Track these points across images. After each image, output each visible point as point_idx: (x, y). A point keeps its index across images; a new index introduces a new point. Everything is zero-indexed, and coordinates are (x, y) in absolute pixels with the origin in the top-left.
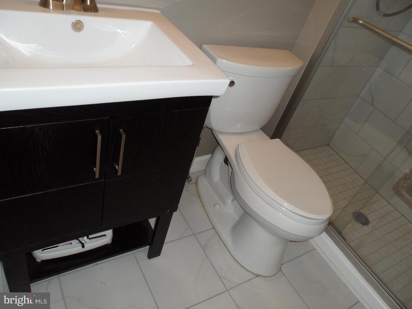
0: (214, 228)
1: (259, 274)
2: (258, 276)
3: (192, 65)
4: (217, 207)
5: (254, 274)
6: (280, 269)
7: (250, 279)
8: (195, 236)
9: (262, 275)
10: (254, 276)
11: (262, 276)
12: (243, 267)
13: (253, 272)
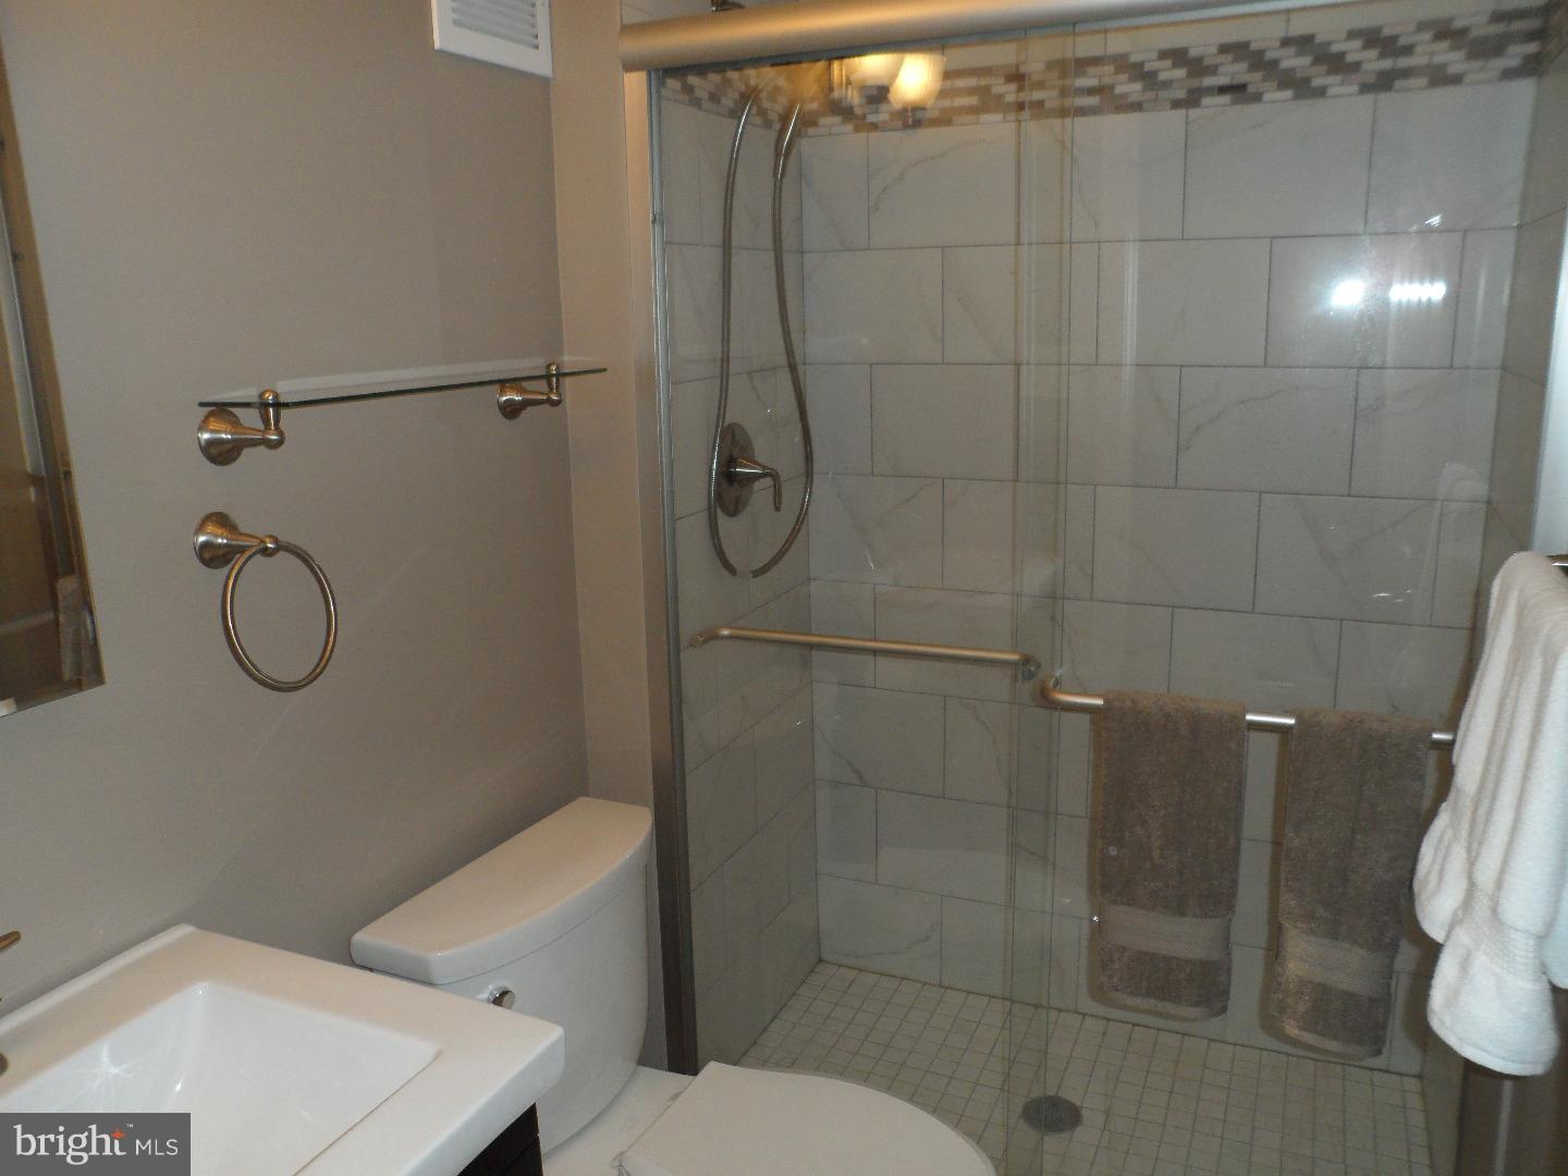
3: (438, 1055)
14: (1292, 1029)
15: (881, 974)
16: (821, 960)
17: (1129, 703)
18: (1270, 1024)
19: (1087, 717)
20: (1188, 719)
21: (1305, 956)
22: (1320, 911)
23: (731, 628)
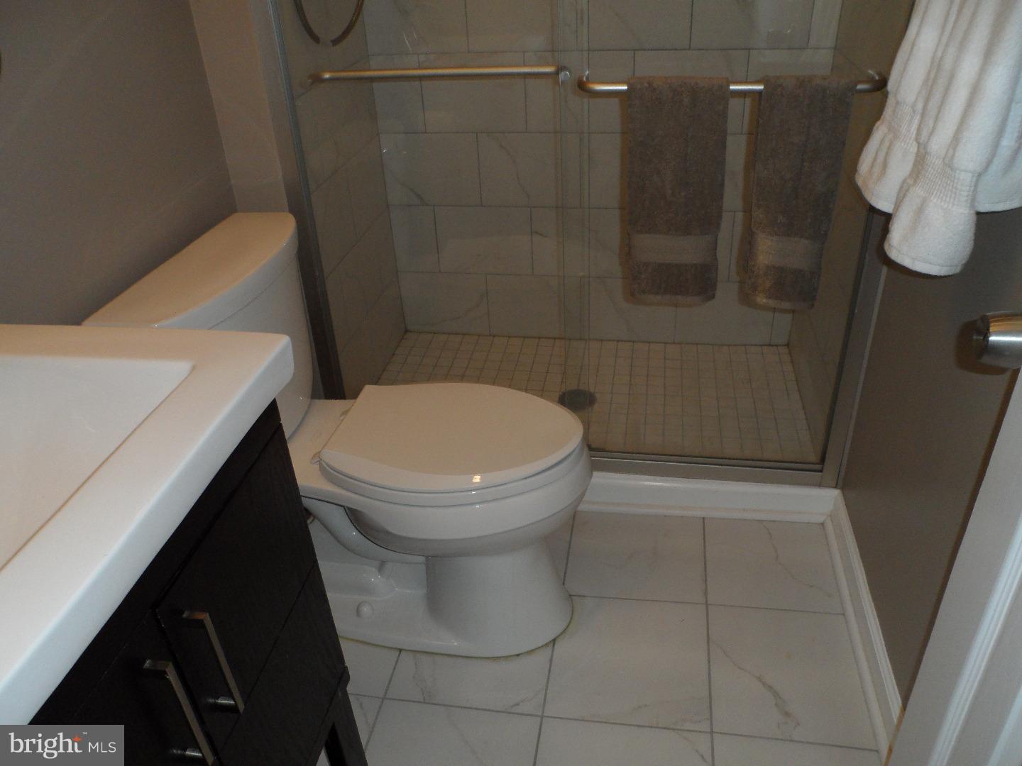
0: (400, 650)
1: (553, 637)
2: (554, 641)
3: (194, 368)
4: (366, 610)
5: (547, 645)
6: (570, 595)
7: (551, 660)
8: (390, 699)
9: (557, 634)
10: (549, 649)
11: (560, 635)
12: (518, 655)
13: (540, 645)
14: (761, 299)
15: (449, 334)
16: (406, 331)
17: (646, 85)
18: (746, 298)
19: (616, 100)
20: (689, 92)
21: (768, 250)
22: (780, 218)
23: (330, 71)
